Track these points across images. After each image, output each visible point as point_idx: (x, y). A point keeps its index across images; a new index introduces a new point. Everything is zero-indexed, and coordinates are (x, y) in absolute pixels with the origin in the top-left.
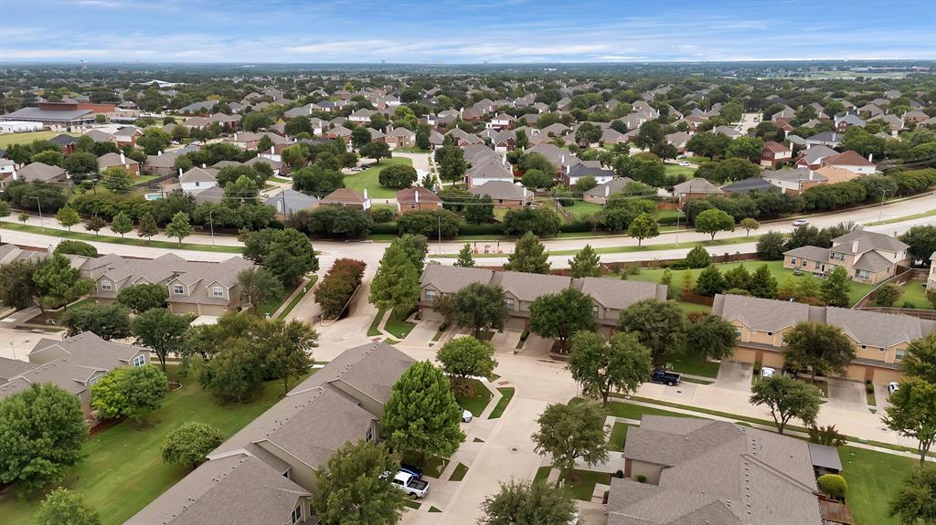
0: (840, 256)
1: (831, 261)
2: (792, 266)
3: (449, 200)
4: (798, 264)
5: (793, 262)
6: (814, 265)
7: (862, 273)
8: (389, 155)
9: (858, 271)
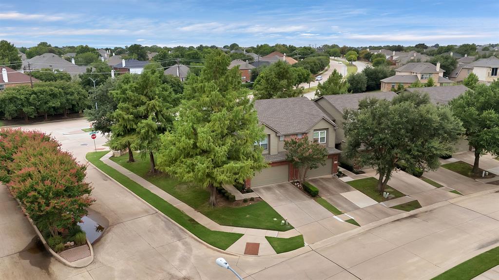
0: (428, 76)
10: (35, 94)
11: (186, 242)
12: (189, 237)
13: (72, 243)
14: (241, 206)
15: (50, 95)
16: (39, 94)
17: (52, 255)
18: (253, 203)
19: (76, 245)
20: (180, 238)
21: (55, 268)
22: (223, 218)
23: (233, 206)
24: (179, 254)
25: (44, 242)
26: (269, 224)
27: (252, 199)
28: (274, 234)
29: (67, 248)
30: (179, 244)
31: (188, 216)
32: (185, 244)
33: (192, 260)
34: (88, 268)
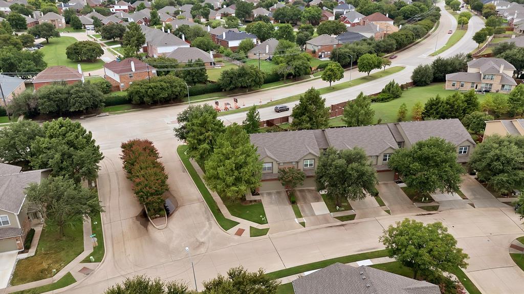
0: (490, 77)
1: (483, 81)
2: (453, 88)
3: (161, 67)
4: (457, 85)
5: (453, 85)
6: (470, 85)
7: (505, 87)
8: (57, 35)
9: (503, 86)
10: (151, 88)
11: (211, 223)
12: (213, 220)
13: (159, 216)
14: (247, 205)
15: (161, 89)
16: (154, 88)
17: (149, 221)
18: (255, 203)
19: (160, 217)
20: (208, 219)
21: (150, 227)
22: (235, 211)
23: (244, 204)
24: (205, 229)
25: (147, 213)
26: (256, 219)
27: (255, 201)
28: (255, 225)
29: (156, 218)
30: (207, 223)
31: (217, 206)
32: (210, 224)
33: (210, 234)
34: (163, 230)
